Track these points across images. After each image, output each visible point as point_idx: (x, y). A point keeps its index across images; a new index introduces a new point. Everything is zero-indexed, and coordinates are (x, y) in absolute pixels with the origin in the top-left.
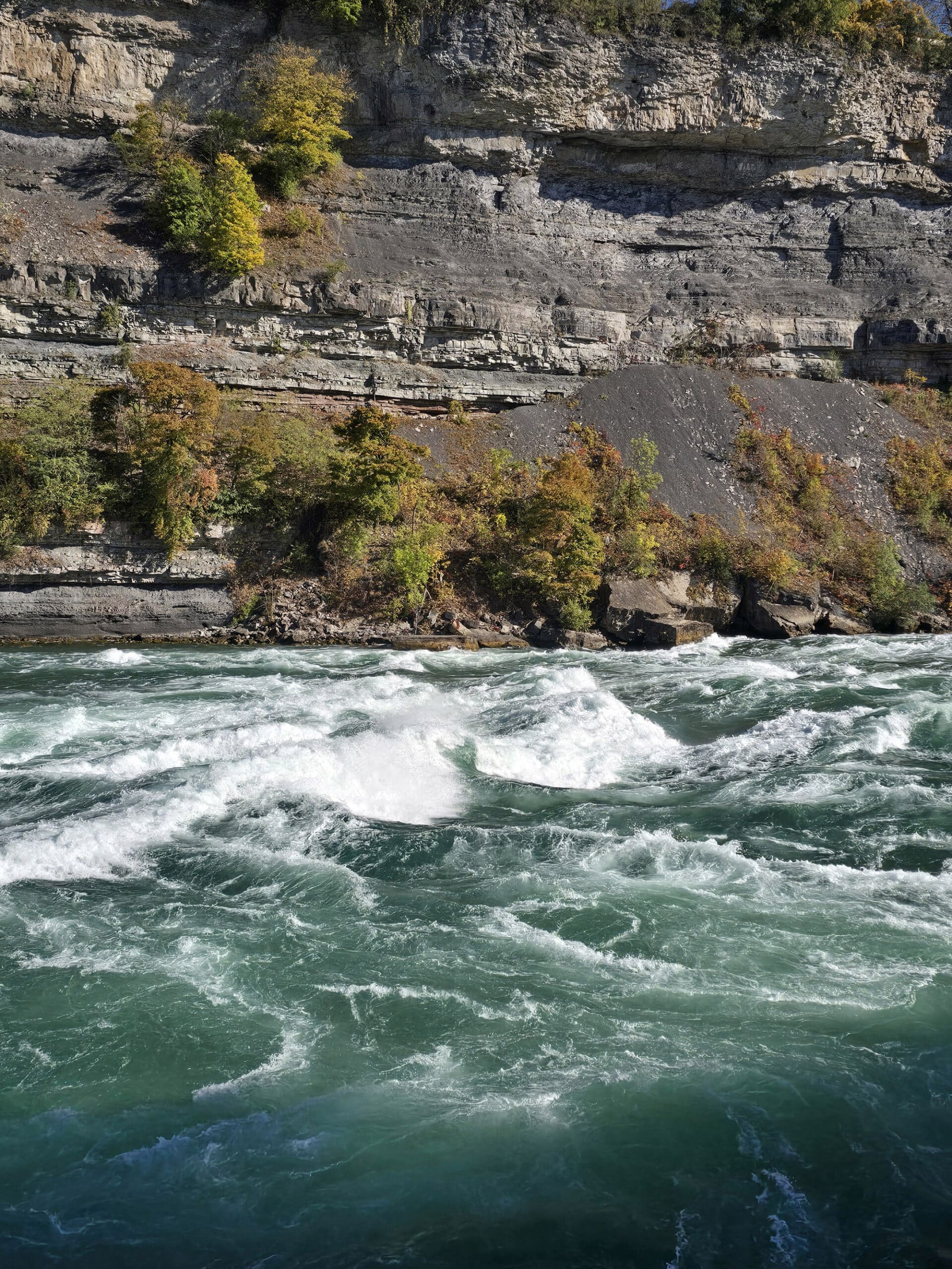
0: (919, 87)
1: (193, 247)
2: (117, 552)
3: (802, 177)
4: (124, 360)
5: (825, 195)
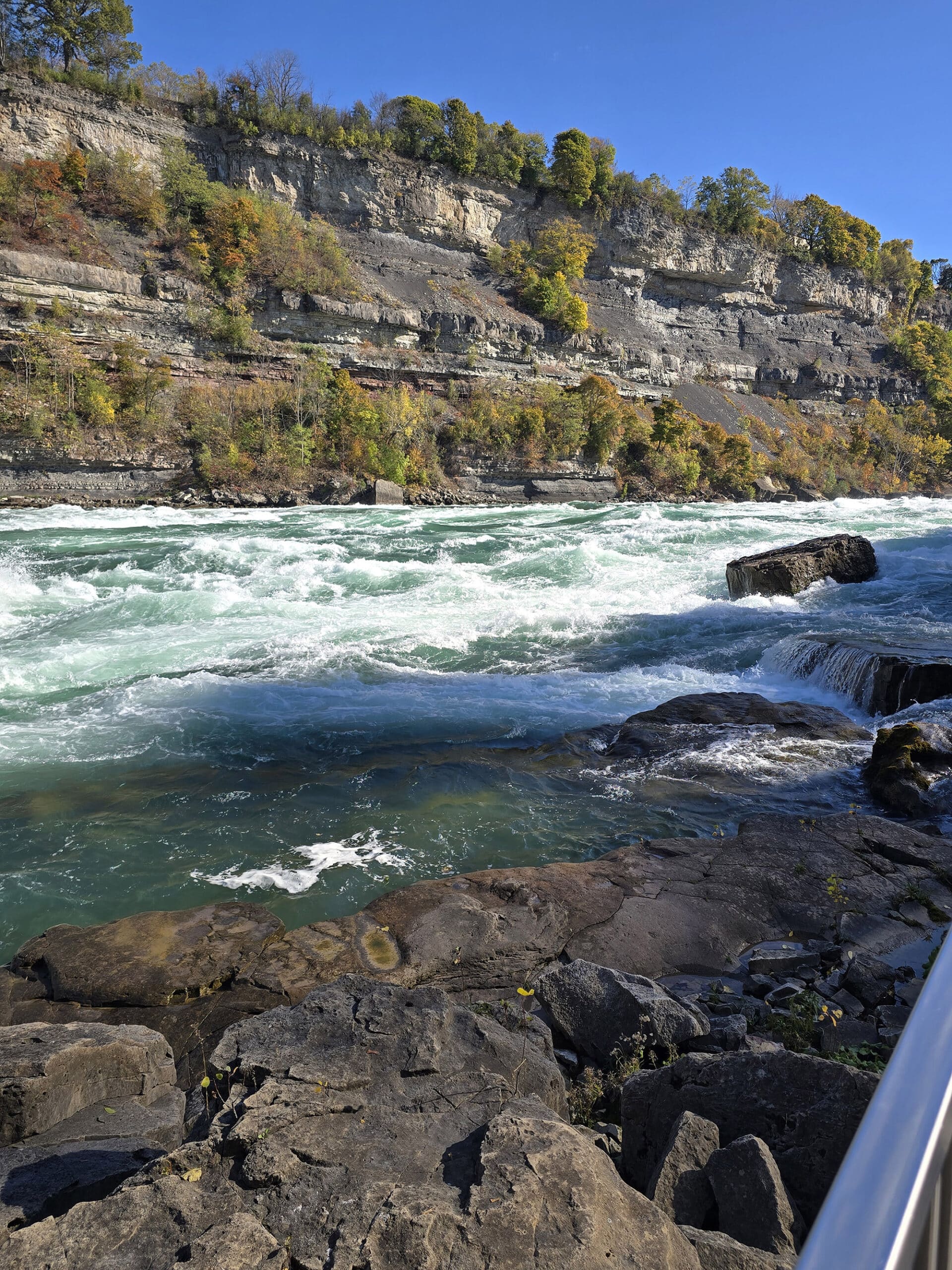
0: (772, 260)
1: (555, 317)
2: (581, 464)
3: (729, 297)
4: (534, 372)
5: (735, 306)
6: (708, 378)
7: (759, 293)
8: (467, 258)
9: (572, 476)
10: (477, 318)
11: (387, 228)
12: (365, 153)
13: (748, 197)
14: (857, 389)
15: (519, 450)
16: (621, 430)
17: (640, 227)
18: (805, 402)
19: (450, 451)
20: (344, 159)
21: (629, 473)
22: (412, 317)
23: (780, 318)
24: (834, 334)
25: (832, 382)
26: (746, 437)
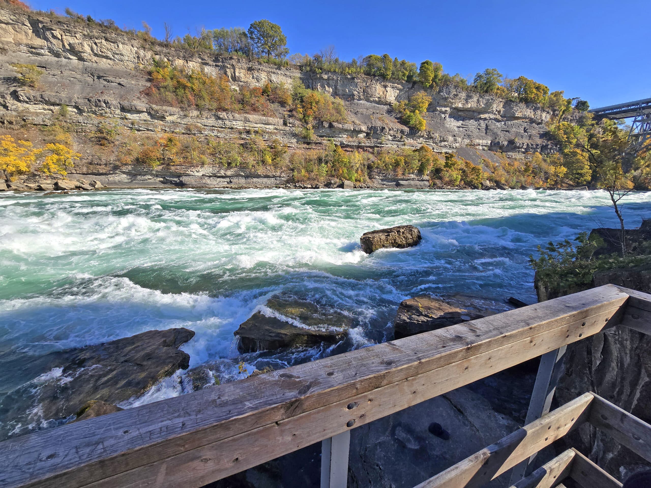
0: (502, 102)
1: (414, 126)
2: (417, 175)
3: (483, 116)
4: (404, 145)
5: (485, 119)
6: (471, 145)
7: (495, 114)
8: (386, 107)
9: (413, 179)
10: (386, 128)
11: (360, 99)
12: (354, 75)
13: (493, 79)
14: (532, 148)
15: (395, 170)
16: (432, 164)
17: (449, 93)
18: (509, 153)
19: (371, 171)
20: (347, 78)
21: (435, 179)
22: (364, 128)
23: (503, 123)
24: (525, 128)
25: (521, 146)
26: (481, 166)
